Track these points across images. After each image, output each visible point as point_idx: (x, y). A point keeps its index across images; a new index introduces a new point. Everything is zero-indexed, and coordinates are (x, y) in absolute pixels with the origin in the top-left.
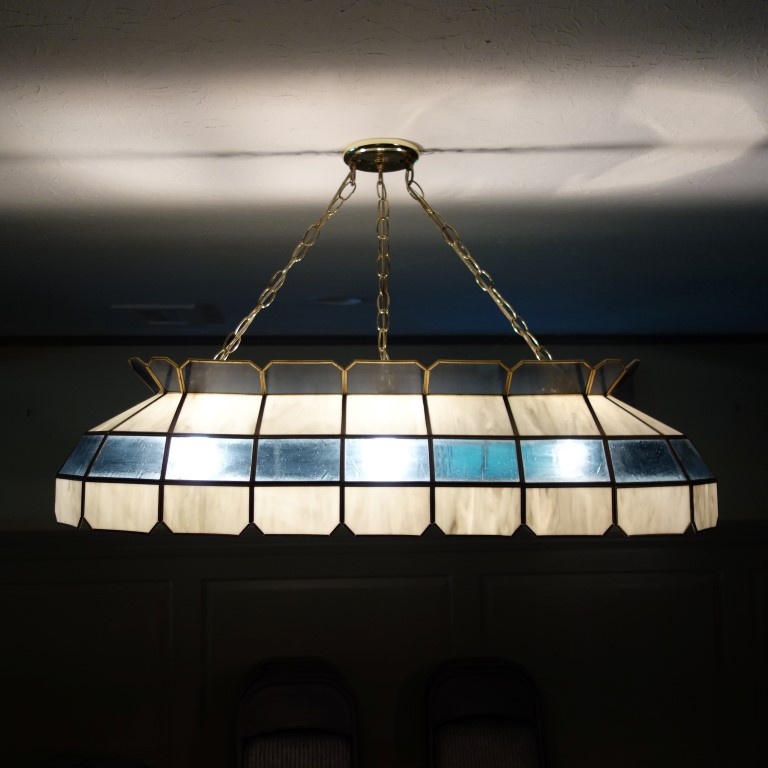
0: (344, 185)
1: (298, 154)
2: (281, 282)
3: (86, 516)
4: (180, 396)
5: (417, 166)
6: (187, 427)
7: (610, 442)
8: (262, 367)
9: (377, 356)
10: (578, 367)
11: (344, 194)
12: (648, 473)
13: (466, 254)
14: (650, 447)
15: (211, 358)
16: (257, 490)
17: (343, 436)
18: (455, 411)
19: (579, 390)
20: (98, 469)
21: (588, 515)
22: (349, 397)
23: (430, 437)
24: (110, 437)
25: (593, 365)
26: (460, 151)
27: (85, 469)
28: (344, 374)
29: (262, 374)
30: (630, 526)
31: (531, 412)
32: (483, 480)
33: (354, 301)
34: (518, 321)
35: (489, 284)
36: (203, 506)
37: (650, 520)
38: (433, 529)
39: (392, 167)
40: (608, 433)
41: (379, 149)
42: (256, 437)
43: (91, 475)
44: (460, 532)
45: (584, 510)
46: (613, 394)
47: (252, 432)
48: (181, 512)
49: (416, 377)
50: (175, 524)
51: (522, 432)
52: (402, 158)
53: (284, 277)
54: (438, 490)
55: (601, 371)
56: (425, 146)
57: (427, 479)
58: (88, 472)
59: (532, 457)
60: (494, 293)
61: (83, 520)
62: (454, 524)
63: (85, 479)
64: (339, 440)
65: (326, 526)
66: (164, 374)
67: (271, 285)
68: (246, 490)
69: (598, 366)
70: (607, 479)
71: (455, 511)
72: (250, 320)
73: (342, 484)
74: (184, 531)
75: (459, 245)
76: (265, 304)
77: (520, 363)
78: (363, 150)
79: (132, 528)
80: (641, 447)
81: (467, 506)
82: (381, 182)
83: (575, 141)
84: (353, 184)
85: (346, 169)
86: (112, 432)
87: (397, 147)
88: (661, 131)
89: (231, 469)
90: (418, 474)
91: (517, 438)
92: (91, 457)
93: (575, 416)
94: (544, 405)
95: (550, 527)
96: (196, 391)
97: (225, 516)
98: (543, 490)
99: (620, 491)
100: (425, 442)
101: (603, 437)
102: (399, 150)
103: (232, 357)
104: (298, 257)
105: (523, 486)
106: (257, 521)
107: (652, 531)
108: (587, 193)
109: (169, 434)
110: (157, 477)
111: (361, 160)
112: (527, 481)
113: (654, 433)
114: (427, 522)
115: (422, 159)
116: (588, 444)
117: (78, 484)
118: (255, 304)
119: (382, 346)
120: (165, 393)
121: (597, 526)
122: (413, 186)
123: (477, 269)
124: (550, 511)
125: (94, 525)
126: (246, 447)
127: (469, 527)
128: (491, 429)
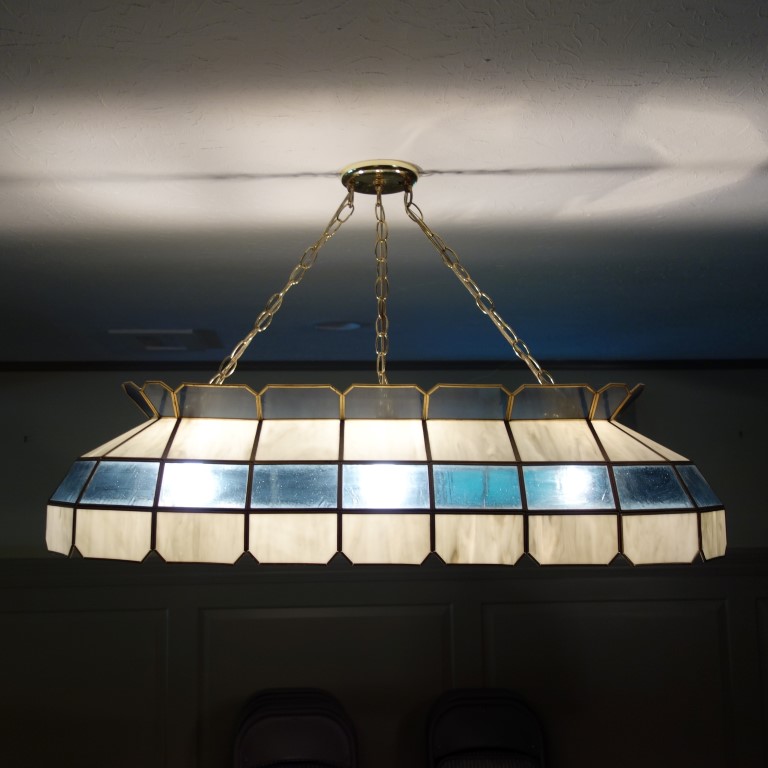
0: (342, 207)
1: (295, 176)
2: (278, 305)
3: (77, 544)
4: (174, 421)
5: (415, 188)
6: (181, 453)
7: (614, 468)
8: (258, 391)
9: (376, 381)
10: (581, 392)
11: (342, 216)
12: (655, 499)
13: (466, 277)
14: (656, 473)
15: (207, 382)
16: (253, 517)
17: (341, 462)
18: (454, 437)
19: (583, 416)
20: (89, 496)
21: (593, 544)
22: (347, 422)
23: (430, 463)
24: (102, 463)
25: (596, 389)
26: (459, 172)
27: (77, 495)
28: (342, 399)
29: (258, 398)
30: (637, 555)
31: (533, 437)
32: (485, 507)
33: (353, 326)
34: (520, 345)
35: (489, 306)
36: (197, 534)
37: (656, 549)
38: (433, 558)
39: (390, 189)
40: (612, 459)
41: (378, 171)
42: (252, 462)
43: (83, 502)
44: (461, 560)
45: (588, 538)
46: (617, 419)
47: (248, 458)
48: (175, 540)
49: (415, 402)
50: (168, 552)
51: (524, 458)
52: (401, 180)
53: (281, 300)
54: (438, 517)
55: (605, 395)
56: (424, 168)
57: (427, 506)
58: (79, 499)
59: (535, 483)
60: (494, 316)
61: (74, 548)
62: (455, 553)
63: (76, 506)
64: (337, 466)
65: (323, 555)
66: (159, 399)
67: (267, 309)
68: (241, 517)
69: (601, 391)
70: (612, 506)
71: (456, 539)
72: (246, 344)
73: (340, 512)
74: (177, 560)
75: (459, 267)
76: (261, 327)
77: (522, 388)
78: (361, 172)
79: (123, 556)
80: (646, 473)
81: (468, 534)
82: (379, 204)
83: (576, 163)
84: (351, 206)
85: (344, 192)
86: (104, 458)
87: (396, 168)
88: (663, 152)
89: (225, 496)
90: (418, 501)
91: (519, 464)
92: (83, 484)
93: (578, 442)
94: (547, 429)
95: (554, 555)
96: (191, 416)
97: (220, 544)
98: (546, 517)
99: (626, 519)
100: (425, 468)
101: (609, 463)
102: (398, 171)
103: (228, 381)
104: (295, 280)
105: (526, 513)
106: (252, 550)
107: (659, 560)
108: (589, 215)
109: (163, 460)
110: (150, 504)
111: (359, 182)
112: (530, 508)
113: (660, 459)
114: (427, 551)
115: (421, 181)
116: (592, 471)
117: (70, 511)
118: (252, 327)
119: (380, 370)
120: (160, 418)
121: (603, 554)
122: (412, 207)
123: (477, 292)
124: (554, 539)
125: (85, 554)
126: (242, 473)
127: (470, 556)
128: (492, 455)
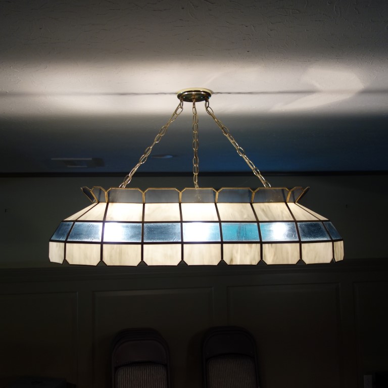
0: (177, 108)
1: (157, 94)
2: (149, 153)
3: (67, 259)
4: (106, 204)
5: (210, 100)
6: (111, 218)
7: (298, 223)
8: (144, 191)
9: (193, 186)
10: (283, 190)
11: (178, 112)
12: (315, 237)
13: (232, 140)
14: (315, 225)
15: (118, 187)
16: (145, 246)
17: (181, 222)
18: (231, 210)
19: (283, 201)
20: (71, 238)
21: (289, 255)
22: (182, 204)
23: (220, 222)
24: (76, 223)
25: (290, 189)
26: (229, 93)
27: (65, 237)
28: (181, 194)
29: (143, 194)
30: (308, 260)
31: (263, 210)
32: (244, 241)
33: (169, 157)
34: (256, 170)
35: (243, 153)
36: (121, 253)
37: (315, 257)
38: (222, 262)
39: (199, 100)
40: (297, 220)
41: (193, 93)
42: (143, 222)
43: (69, 240)
44: (234, 263)
45: (288, 253)
46: (298, 202)
47: (141, 220)
48: (111, 256)
49: (212, 195)
50: (108, 261)
51: (260, 220)
52: (204, 96)
53: (151, 150)
54: (224, 245)
55: (293, 193)
56: (214, 91)
57: (220, 240)
58: (67, 239)
59: (265, 230)
60: (245, 157)
61: (65, 260)
62: (232, 260)
63: (66, 242)
64: (180, 224)
65: (175, 262)
66: (98, 194)
67: (145, 154)
68: (140, 246)
69: (292, 190)
70: (297, 240)
71: (232, 254)
72: (136, 169)
73: (182, 243)
74: (112, 265)
75: (229, 136)
76: (142, 162)
77: (258, 189)
78: (186, 93)
79: (88, 263)
80: (311, 225)
81: (237, 252)
82: (194, 107)
83: (281, 90)
84: (181, 108)
85: (179, 101)
86: (77, 221)
87: (201, 92)
89: (132, 237)
91: (258, 222)
92: (68, 232)
93: (282, 212)
94: (268, 207)
95: (273, 261)
96: (113, 202)
97: (130, 257)
98: (270, 245)
99: (303, 245)
100: (218, 224)
101: (296, 221)
102: (202, 93)
103: (128, 186)
104: (157, 141)
105: (261, 243)
106: (144, 260)
107: (316, 262)
108: (284, 110)
109: (104, 221)
110: (100, 241)
111: (185, 97)
112: (263, 241)
113: (317, 219)
114: (220, 259)
115: (212, 96)
116: (289, 225)
117: (63, 244)
118: (138, 162)
119: (195, 181)
120: (98, 203)
121: (293, 260)
122: (209, 109)
123: (237, 146)
124: (273, 254)
125: (70, 263)
126: (139, 227)
127: (237, 262)
128: (246, 218)
